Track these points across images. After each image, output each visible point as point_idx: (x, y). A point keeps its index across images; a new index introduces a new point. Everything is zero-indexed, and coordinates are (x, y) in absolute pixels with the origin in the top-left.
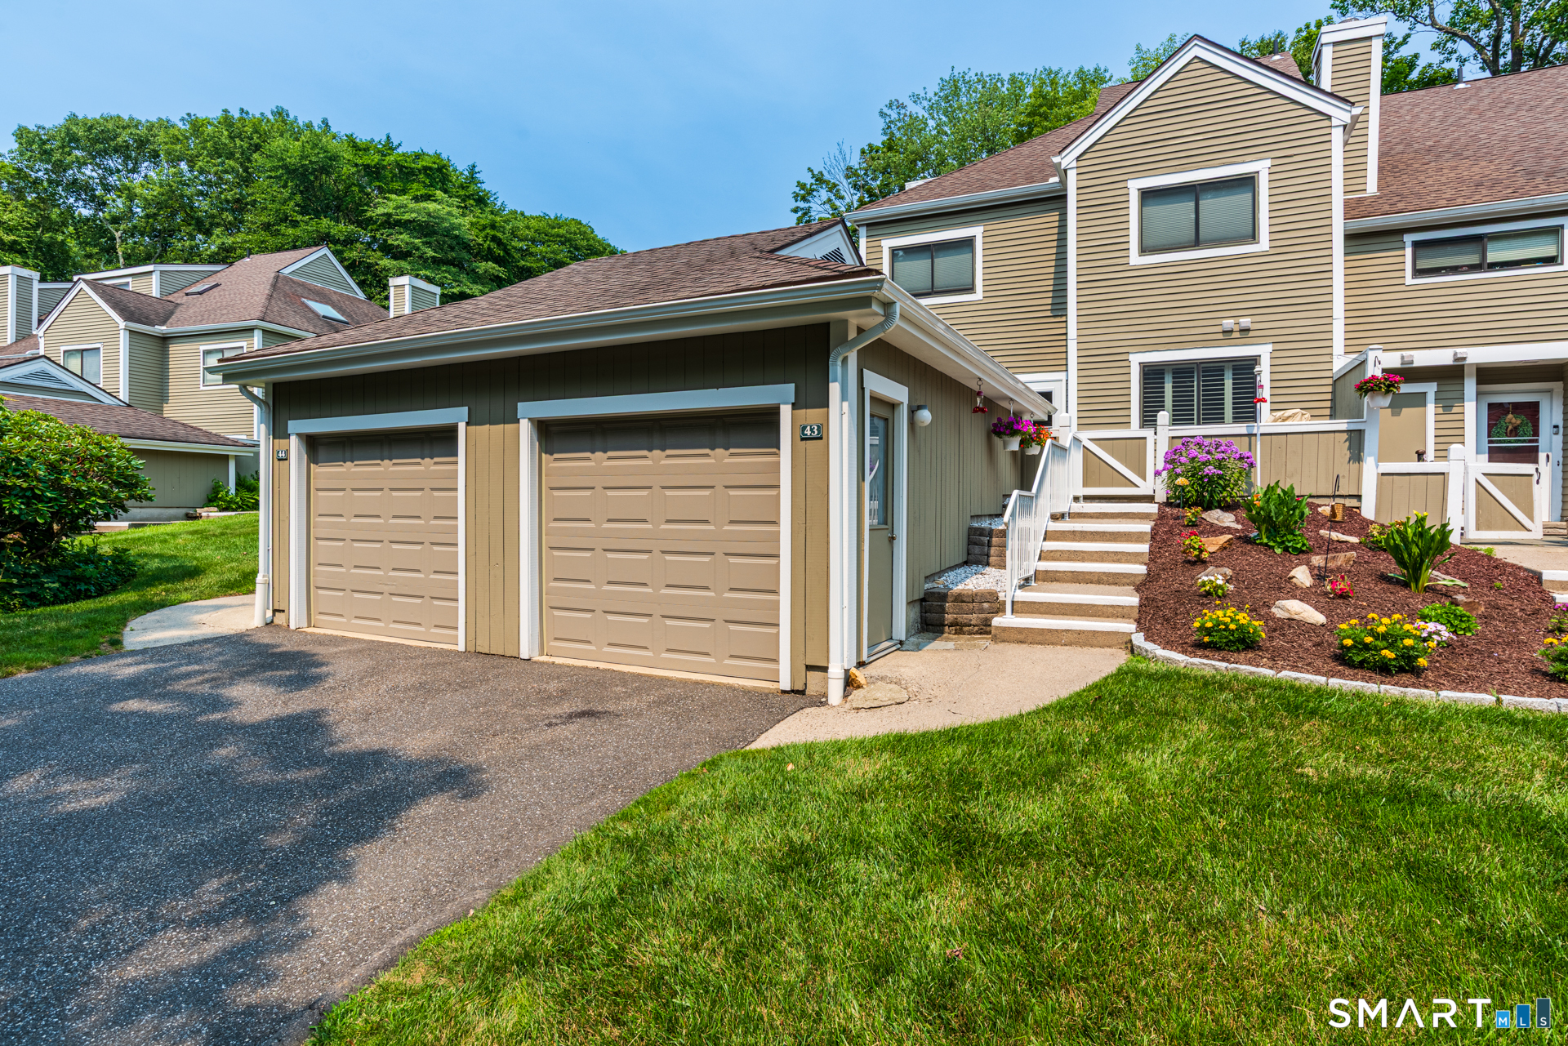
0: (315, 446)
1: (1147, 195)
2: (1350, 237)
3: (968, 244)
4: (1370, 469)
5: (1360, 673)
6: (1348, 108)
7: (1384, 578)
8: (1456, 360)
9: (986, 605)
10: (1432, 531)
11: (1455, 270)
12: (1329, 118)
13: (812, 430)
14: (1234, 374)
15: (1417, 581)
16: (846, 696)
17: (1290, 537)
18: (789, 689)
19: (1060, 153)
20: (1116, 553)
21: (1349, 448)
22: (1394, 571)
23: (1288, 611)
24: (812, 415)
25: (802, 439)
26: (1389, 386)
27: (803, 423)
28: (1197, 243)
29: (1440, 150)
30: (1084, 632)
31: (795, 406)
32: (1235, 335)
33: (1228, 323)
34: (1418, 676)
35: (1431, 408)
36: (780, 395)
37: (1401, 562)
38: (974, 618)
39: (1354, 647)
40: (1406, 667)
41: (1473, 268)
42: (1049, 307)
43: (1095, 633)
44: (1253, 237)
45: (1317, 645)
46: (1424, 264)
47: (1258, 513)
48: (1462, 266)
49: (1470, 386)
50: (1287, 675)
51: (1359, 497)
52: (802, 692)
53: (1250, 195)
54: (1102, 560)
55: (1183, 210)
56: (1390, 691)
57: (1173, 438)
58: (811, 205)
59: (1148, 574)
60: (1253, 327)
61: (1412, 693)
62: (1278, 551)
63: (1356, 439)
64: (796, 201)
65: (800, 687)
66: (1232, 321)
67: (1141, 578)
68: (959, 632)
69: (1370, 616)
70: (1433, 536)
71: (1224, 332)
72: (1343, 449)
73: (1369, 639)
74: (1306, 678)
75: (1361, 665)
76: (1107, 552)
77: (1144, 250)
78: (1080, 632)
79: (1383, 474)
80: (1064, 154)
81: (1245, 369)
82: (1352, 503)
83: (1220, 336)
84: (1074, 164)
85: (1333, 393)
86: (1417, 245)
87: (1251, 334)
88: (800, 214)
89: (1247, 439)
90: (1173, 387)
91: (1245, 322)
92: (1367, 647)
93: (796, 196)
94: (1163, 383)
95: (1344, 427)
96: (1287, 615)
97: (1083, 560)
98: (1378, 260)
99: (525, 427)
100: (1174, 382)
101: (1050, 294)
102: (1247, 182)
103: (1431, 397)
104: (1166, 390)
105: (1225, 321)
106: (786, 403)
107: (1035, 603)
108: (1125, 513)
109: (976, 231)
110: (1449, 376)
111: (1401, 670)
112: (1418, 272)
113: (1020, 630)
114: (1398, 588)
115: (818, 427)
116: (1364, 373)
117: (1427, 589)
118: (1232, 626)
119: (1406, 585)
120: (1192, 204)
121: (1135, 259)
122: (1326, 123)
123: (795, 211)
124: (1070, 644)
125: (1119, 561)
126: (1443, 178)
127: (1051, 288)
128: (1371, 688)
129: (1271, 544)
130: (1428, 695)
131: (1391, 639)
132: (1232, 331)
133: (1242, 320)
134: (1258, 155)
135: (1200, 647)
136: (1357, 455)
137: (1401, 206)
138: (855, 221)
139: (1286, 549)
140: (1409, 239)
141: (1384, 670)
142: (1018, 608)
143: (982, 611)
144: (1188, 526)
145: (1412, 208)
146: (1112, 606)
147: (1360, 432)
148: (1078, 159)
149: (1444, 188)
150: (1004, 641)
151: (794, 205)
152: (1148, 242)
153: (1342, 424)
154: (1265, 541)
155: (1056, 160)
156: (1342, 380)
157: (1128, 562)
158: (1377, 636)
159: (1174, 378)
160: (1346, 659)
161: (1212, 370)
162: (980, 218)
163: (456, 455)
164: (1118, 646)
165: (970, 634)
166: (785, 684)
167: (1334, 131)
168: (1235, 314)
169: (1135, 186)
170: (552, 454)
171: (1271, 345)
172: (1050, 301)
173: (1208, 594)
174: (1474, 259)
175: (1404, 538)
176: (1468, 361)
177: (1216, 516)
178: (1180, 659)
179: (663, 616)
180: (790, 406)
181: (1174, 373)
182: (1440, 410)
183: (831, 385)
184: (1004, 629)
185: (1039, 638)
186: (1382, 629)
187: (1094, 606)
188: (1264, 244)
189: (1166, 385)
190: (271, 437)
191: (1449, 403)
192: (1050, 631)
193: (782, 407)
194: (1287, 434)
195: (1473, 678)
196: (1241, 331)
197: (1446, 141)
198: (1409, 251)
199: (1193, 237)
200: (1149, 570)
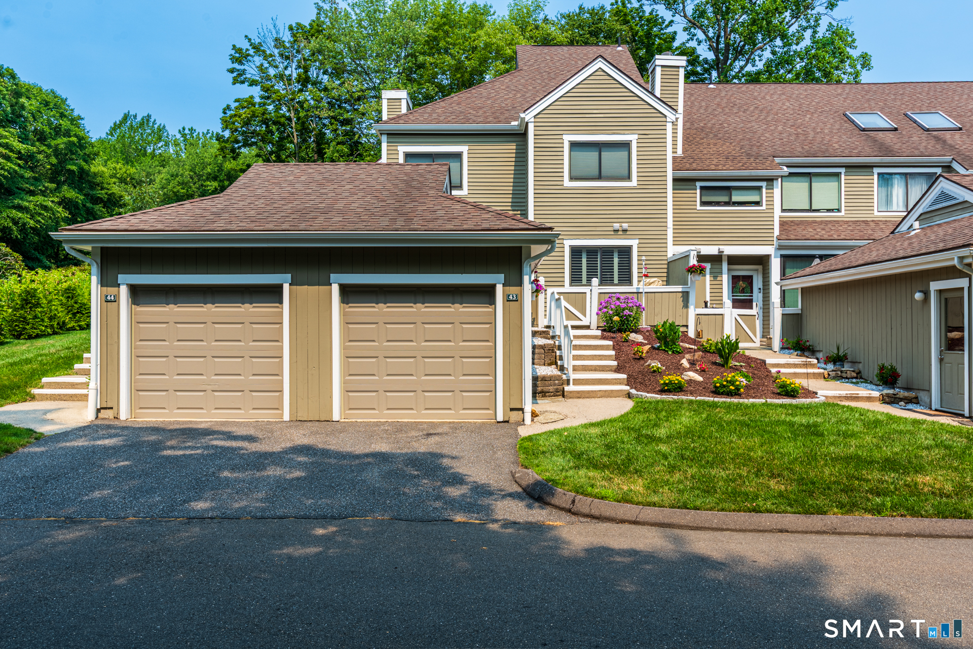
0: (138, 294)
1: (574, 145)
2: (675, 180)
3: (458, 156)
4: (692, 312)
5: (723, 396)
6: (674, 113)
7: (715, 363)
8: (719, 252)
9: (557, 382)
10: (733, 342)
11: (718, 204)
12: (666, 116)
13: (513, 297)
14: (619, 255)
15: (727, 364)
16: (532, 420)
17: (675, 346)
18: (502, 420)
19: (524, 112)
20: (600, 356)
21: (683, 301)
22: (719, 360)
23: (689, 376)
24: (513, 290)
25: (508, 301)
26: (701, 270)
27: (508, 293)
28: (600, 177)
29: (707, 130)
30: (607, 391)
31: (504, 285)
32: (620, 233)
33: (617, 226)
34: (740, 396)
35: (708, 277)
36: (497, 279)
37: (721, 356)
38: (551, 389)
39: (720, 386)
40: (736, 393)
41: (727, 204)
42: (510, 204)
43: (612, 391)
44: (628, 178)
45: (704, 388)
46: (705, 199)
47: (661, 335)
48: (721, 202)
49: (725, 266)
50: (699, 398)
51: (687, 326)
52: (507, 422)
53: (626, 153)
54: (593, 360)
55: (591, 156)
56: (735, 400)
57: (600, 293)
58: (245, 67)
59: (618, 365)
60: (629, 229)
61: (741, 401)
62: (670, 353)
63: (685, 295)
64: (233, 63)
65: (506, 419)
66: (618, 225)
67: (615, 367)
68: (544, 396)
69: (725, 374)
70: (733, 344)
71: (614, 231)
72: (680, 303)
73: (725, 383)
74: (707, 399)
75: (722, 394)
76: (595, 355)
77: (572, 178)
78: (605, 391)
79: (697, 315)
80: (527, 112)
81: (626, 252)
82: (684, 329)
83: (612, 233)
84: (533, 120)
85: (668, 268)
86: (702, 188)
87: (628, 233)
88: (235, 74)
89: (636, 294)
90: (587, 261)
91: (625, 226)
92: (724, 386)
93: (234, 60)
94: (581, 258)
95: (680, 290)
96: (689, 378)
97: (584, 360)
98: (686, 194)
99: (335, 288)
100: (587, 258)
101: (511, 196)
102: (626, 145)
103: (708, 271)
104: (583, 262)
105: (615, 225)
106: (500, 283)
107: (580, 379)
108: (585, 336)
109: (463, 149)
110: (716, 260)
111: (736, 394)
112: (703, 203)
113: (578, 392)
114: (720, 367)
115: (516, 296)
116: (688, 263)
117: (731, 367)
118: (676, 382)
119: (723, 366)
120: (597, 153)
121: (567, 183)
122: (664, 119)
123: (231, 71)
124: (601, 397)
125: (601, 360)
126: (711, 150)
127: (511, 192)
128: (728, 400)
129: (666, 349)
130: (746, 401)
131: (732, 382)
132: (618, 231)
133: (624, 225)
134: (632, 131)
135: (662, 391)
136: (686, 306)
137: (694, 165)
138: (379, 130)
139: (673, 352)
140: (699, 184)
141: (730, 394)
142: (577, 382)
143: (555, 385)
144: (624, 342)
145: (699, 168)
146: (615, 379)
147: (687, 293)
148: (535, 117)
149: (712, 157)
150: (571, 398)
151: (231, 66)
152: (574, 174)
153: (679, 288)
154: (664, 348)
155: (522, 115)
156: (673, 263)
157: (605, 360)
158: (727, 381)
159: (587, 255)
160: (716, 392)
161: (608, 252)
162: (466, 140)
163: (281, 302)
164: (623, 396)
165: (549, 397)
166: (500, 418)
167: (668, 124)
168: (621, 220)
169: (568, 138)
170: (347, 304)
171: (638, 240)
172: (510, 200)
173: (654, 371)
174: (726, 199)
175: (722, 346)
176: (725, 253)
177: (634, 336)
178: (658, 397)
179: (423, 391)
180: (502, 285)
181: (587, 253)
182: (712, 279)
183: (525, 276)
184: (571, 392)
185: (587, 395)
186: (729, 379)
187: (607, 379)
188: (634, 183)
189: (583, 259)
190: (99, 286)
191: (716, 275)
192: (592, 391)
193: (497, 285)
194: (655, 292)
195: (757, 396)
196: (623, 231)
197: (709, 125)
198: (698, 191)
199: (597, 173)
200: (618, 364)
